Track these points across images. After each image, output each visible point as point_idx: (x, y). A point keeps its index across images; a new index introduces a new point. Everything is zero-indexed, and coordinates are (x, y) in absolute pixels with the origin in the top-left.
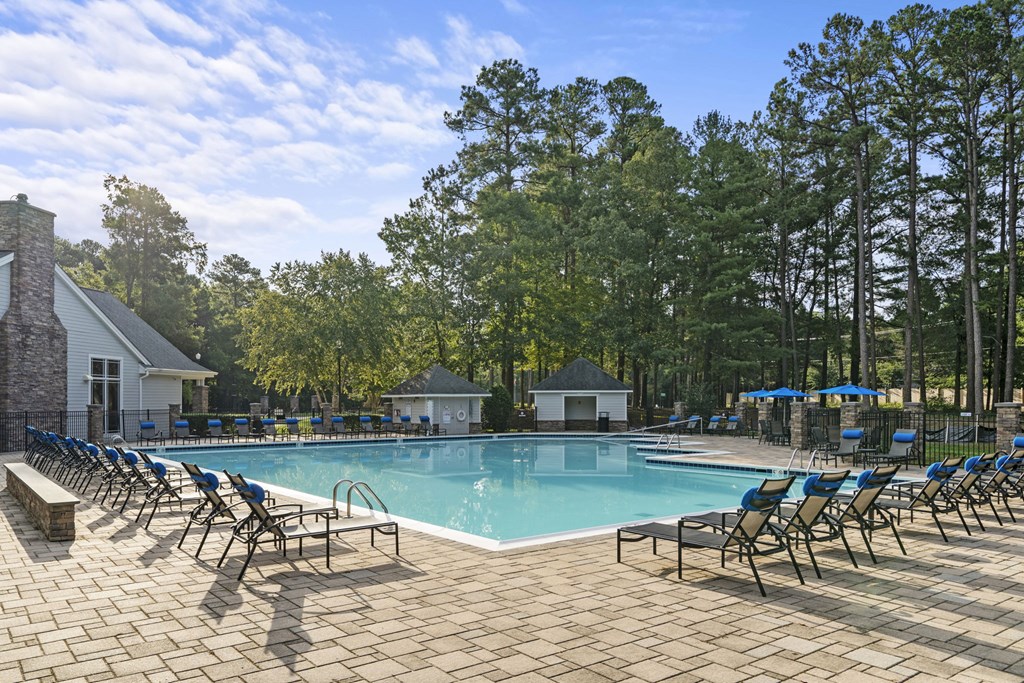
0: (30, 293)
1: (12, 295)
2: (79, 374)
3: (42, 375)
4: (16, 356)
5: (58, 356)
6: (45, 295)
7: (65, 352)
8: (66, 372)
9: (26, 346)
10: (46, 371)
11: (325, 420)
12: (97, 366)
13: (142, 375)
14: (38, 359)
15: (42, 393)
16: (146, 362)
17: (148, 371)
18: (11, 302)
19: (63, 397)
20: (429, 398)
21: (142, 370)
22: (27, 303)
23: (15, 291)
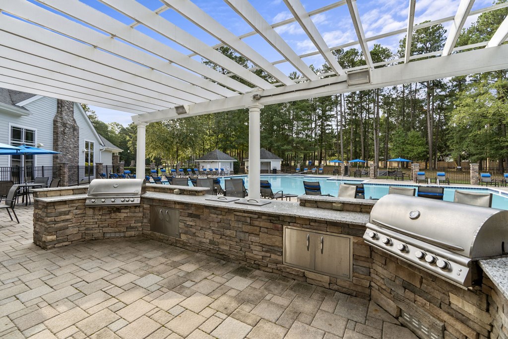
0: (66, 107)
1: (58, 107)
2: (82, 148)
3: (70, 148)
4: (61, 138)
5: (76, 139)
6: (71, 109)
7: (78, 137)
8: (78, 147)
9: (65, 133)
10: (71, 146)
11: (178, 170)
12: (87, 144)
13: (101, 150)
14: (69, 140)
15: (70, 157)
16: (103, 144)
17: (104, 148)
18: (58, 111)
19: (77, 159)
20: (219, 162)
21: (101, 148)
22: (65, 112)
23: (60, 105)
